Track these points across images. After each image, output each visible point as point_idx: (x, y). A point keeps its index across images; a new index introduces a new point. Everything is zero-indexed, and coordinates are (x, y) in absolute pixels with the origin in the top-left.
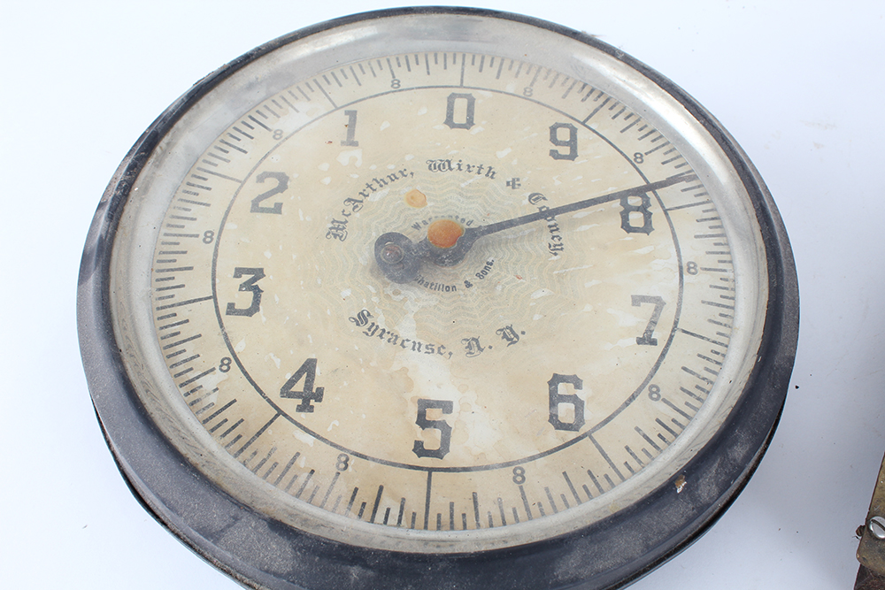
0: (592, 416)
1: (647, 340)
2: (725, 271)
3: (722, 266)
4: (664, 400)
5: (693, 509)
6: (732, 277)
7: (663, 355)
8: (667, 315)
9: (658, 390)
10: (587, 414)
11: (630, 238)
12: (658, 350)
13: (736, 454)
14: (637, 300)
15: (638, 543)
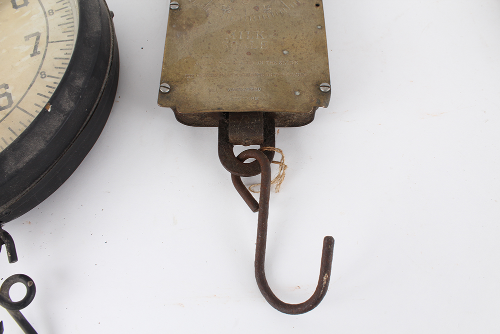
0: (15, 98)
1: (35, 53)
2: (67, 7)
3: (65, 6)
4: (48, 76)
5: (64, 116)
6: (70, 9)
7: (44, 57)
8: (43, 39)
9: (45, 73)
10: (13, 98)
11: (19, 11)
12: (41, 56)
13: (78, 84)
14: (27, 38)
15: (41, 142)
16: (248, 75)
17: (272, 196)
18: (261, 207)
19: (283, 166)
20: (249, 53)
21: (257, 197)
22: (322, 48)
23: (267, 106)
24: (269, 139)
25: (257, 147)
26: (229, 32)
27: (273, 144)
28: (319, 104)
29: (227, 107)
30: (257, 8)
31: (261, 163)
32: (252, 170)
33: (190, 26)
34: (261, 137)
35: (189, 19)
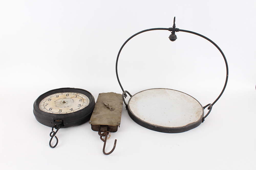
19: (110, 136)
20: (106, 118)
26: (103, 115)
29: (101, 124)
31: (106, 134)
32: (104, 135)
33: (96, 114)
34: (106, 130)
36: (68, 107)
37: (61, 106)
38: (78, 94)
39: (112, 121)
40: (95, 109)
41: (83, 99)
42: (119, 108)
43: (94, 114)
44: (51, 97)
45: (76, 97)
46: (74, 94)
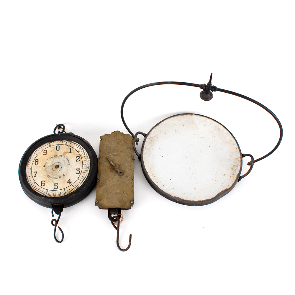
16: (115, 199)
17: (120, 225)
18: (117, 229)
19: (123, 218)
20: (116, 193)
21: (117, 226)
22: (133, 192)
23: (119, 206)
24: (120, 212)
25: (116, 215)
26: (111, 187)
27: (121, 213)
28: (131, 206)
29: (110, 207)
30: (118, 181)
31: (118, 219)
32: (116, 220)
33: (102, 185)
34: (118, 213)
35: (102, 183)
36: (64, 175)
37: (54, 175)
38: (72, 145)
39: (124, 198)
40: (98, 173)
41: (80, 157)
42: (130, 170)
43: (99, 186)
44: (37, 155)
45: (70, 152)
46: (66, 145)
